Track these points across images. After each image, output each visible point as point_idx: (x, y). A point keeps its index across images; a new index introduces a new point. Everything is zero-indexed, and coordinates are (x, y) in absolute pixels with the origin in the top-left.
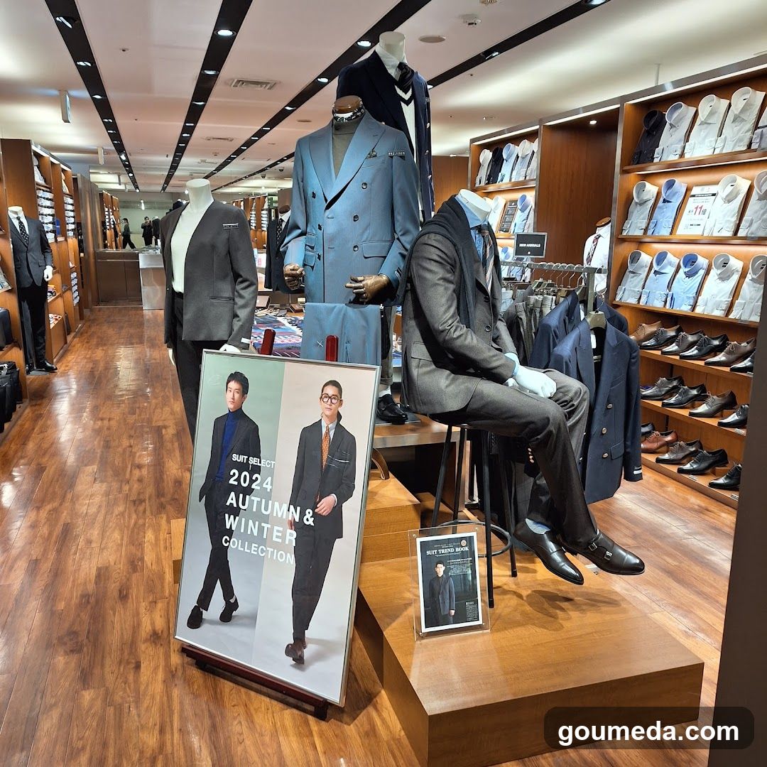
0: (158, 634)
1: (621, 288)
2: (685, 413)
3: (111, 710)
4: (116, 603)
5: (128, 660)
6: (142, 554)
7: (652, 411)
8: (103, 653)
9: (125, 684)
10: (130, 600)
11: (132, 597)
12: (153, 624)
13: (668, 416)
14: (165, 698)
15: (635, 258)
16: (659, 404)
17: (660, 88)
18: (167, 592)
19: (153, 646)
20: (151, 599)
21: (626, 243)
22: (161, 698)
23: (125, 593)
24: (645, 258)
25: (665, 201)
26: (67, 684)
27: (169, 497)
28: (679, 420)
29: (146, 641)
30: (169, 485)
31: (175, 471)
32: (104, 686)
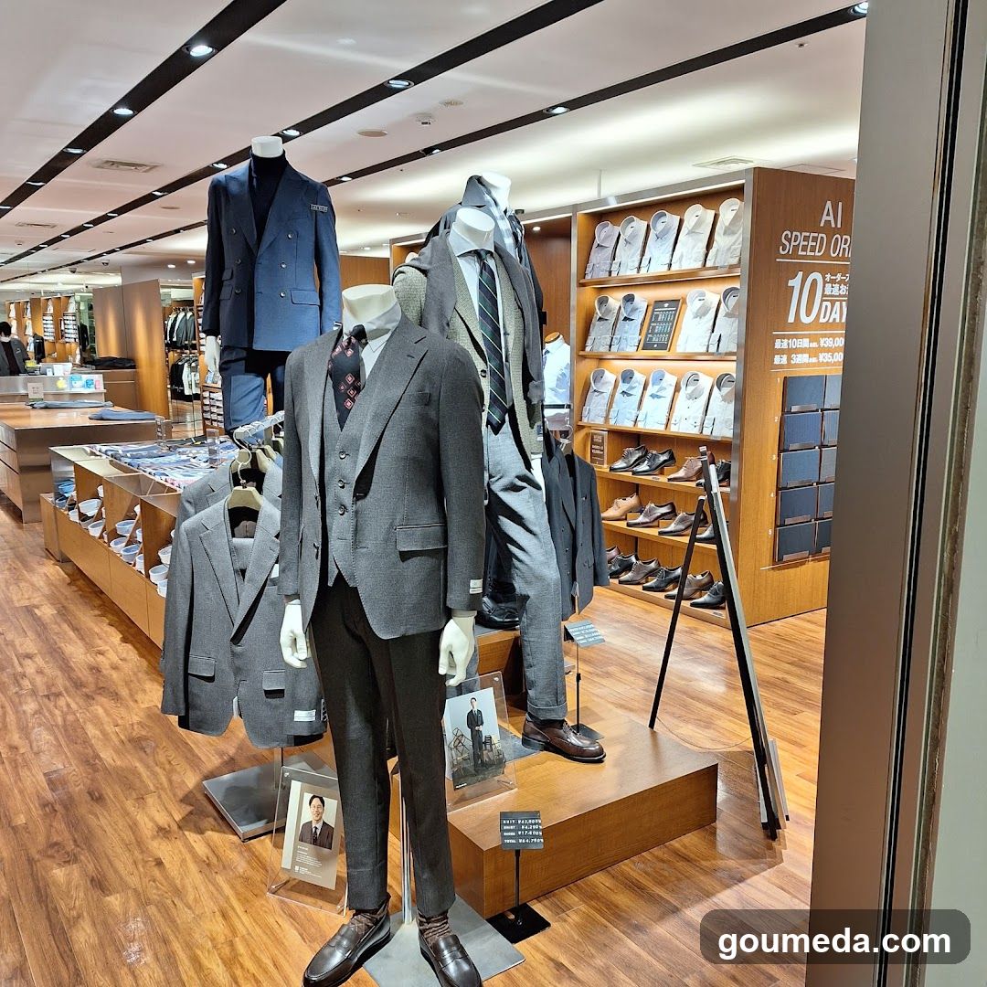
0: (165, 829)
1: (586, 408)
2: (654, 532)
3: (152, 910)
4: (92, 806)
5: (143, 859)
6: (94, 752)
7: (617, 534)
8: (108, 857)
9: (154, 881)
10: (108, 801)
11: (109, 797)
12: (152, 820)
13: (637, 538)
14: (211, 888)
15: (599, 376)
16: (623, 524)
17: (603, 201)
18: (151, 785)
19: (166, 840)
20: (134, 796)
21: (587, 360)
22: (206, 887)
23: (96, 794)
24: (610, 377)
25: (626, 319)
26: (82, 895)
27: (92, 687)
28: (649, 541)
29: (154, 838)
30: (85, 675)
31: (83, 657)
32: (130, 888)
